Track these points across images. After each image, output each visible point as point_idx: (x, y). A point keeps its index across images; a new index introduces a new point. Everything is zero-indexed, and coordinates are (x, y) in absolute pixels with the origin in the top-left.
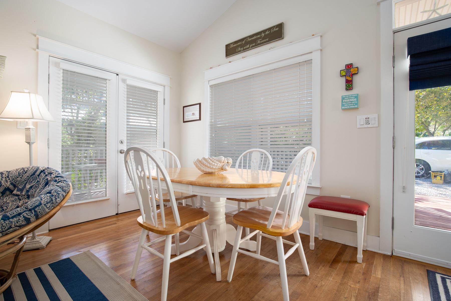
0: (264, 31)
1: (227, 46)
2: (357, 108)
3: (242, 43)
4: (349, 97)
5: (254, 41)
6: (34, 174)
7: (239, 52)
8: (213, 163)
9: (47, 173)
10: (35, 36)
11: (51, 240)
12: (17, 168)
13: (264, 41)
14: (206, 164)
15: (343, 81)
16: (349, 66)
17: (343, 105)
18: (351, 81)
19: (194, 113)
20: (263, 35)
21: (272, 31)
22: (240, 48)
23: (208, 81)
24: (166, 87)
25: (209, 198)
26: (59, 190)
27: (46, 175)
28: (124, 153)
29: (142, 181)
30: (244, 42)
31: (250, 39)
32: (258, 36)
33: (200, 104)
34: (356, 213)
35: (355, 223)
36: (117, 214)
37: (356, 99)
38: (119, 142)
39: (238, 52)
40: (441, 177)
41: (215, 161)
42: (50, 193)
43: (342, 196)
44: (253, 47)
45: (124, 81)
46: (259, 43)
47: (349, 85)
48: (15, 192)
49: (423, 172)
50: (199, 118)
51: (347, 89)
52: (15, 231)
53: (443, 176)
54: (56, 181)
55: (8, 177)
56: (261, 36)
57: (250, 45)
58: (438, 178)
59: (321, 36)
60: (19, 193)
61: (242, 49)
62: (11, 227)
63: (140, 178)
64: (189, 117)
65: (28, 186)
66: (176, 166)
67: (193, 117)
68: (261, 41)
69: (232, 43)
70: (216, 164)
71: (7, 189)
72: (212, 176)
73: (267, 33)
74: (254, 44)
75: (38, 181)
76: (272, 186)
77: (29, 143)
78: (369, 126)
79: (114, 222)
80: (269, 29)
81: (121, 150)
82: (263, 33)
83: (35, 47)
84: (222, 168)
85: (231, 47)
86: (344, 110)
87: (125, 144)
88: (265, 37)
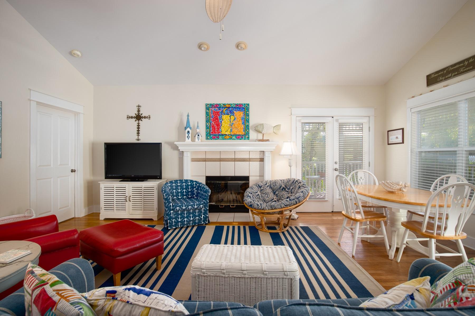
0: (468, 59)
1: (428, 77)
3: (444, 73)
5: (457, 70)
6: (293, 182)
7: (441, 81)
8: (393, 186)
9: (299, 182)
10: (290, 108)
11: (298, 217)
12: (287, 178)
13: (467, 69)
14: (388, 185)
19: (397, 137)
20: (466, 63)
22: (442, 77)
23: (410, 109)
24: (371, 117)
25: (391, 208)
26: (306, 191)
27: (298, 183)
28: (337, 170)
29: (344, 192)
30: (445, 71)
31: (452, 68)
32: (461, 65)
33: (403, 129)
36: (332, 212)
38: (334, 162)
39: (439, 81)
41: (394, 184)
42: (302, 192)
44: (455, 76)
45: (337, 120)
46: (462, 71)
48: (286, 190)
52: (292, 206)
54: (303, 187)
55: (284, 182)
56: (464, 65)
57: (452, 74)
60: (288, 190)
61: (444, 78)
62: (292, 204)
63: (343, 190)
64: (393, 140)
65: (291, 188)
66: (375, 184)
67: (396, 140)
68: (464, 69)
69: (433, 74)
70: (395, 187)
71: (284, 188)
72: (393, 194)
73: (471, 60)
74: (456, 73)
76: (423, 205)
77: (290, 166)
79: (331, 216)
80: (473, 57)
81: (336, 168)
82: (466, 62)
83: (290, 114)
84: (400, 189)
85: (432, 77)
87: (338, 164)
88: (468, 65)
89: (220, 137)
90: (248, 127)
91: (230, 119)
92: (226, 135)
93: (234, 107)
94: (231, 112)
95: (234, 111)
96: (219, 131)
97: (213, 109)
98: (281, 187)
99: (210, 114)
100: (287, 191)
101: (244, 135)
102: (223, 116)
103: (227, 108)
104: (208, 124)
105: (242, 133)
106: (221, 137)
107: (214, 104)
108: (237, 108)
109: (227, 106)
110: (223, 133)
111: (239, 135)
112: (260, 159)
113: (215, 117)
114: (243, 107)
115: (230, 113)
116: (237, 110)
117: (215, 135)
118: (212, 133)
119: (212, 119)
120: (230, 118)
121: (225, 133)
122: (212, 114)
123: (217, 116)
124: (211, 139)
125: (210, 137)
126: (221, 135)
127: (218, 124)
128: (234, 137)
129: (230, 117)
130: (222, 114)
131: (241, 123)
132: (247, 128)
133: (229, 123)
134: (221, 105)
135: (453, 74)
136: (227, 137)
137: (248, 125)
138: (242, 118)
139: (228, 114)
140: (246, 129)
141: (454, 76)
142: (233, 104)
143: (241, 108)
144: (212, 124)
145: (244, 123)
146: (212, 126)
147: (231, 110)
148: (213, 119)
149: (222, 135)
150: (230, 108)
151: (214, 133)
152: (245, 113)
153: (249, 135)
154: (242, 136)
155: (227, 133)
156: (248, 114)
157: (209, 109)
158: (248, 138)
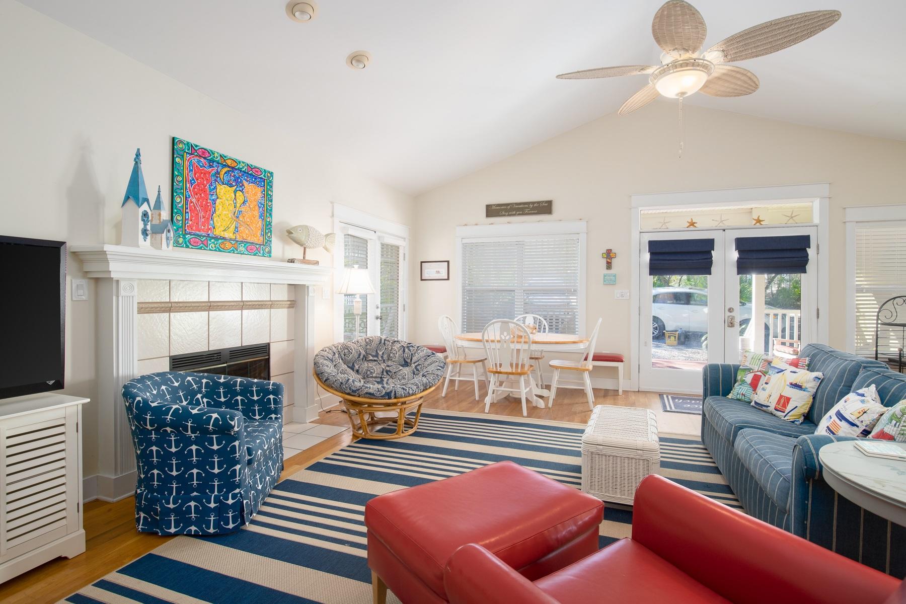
0: (533, 203)
1: (488, 206)
2: (615, 284)
3: (507, 208)
4: (609, 275)
5: (522, 209)
6: (380, 343)
7: (504, 216)
10: (332, 203)
13: (532, 212)
15: (604, 261)
16: (609, 252)
17: (604, 281)
18: (611, 263)
19: (438, 271)
20: (531, 206)
21: (541, 205)
22: (505, 212)
23: (459, 239)
24: (406, 240)
31: (517, 207)
32: (526, 206)
33: (448, 262)
34: (618, 361)
35: (617, 368)
37: (614, 278)
39: (501, 216)
40: (675, 337)
43: (604, 352)
45: (380, 238)
47: (609, 266)
49: (657, 331)
50: (447, 278)
51: (607, 269)
53: (677, 335)
56: (529, 207)
57: (516, 212)
58: (672, 338)
59: (587, 222)
61: (507, 214)
64: (430, 275)
65: (381, 353)
67: (436, 274)
68: (529, 211)
69: (494, 205)
73: (535, 205)
74: (521, 212)
75: (386, 349)
78: (624, 298)
80: (538, 203)
81: (377, 316)
82: (531, 204)
85: (493, 208)
86: (604, 284)
87: (379, 310)
88: (533, 208)
89: (211, 244)
90: (269, 226)
91: (235, 199)
92: (224, 238)
93: (243, 172)
94: (236, 180)
95: (244, 181)
96: (208, 226)
97: (195, 160)
98: (360, 355)
99: (186, 172)
100: (375, 361)
101: (262, 245)
102: (218, 188)
103: (229, 169)
104: (179, 200)
105: (258, 239)
106: (213, 243)
107: (196, 146)
108: (250, 174)
109: (229, 162)
110: (218, 232)
111: (252, 243)
112: (289, 303)
113: (198, 185)
114: (262, 176)
115: (234, 184)
116: (251, 181)
117: (198, 235)
118: (191, 227)
119: (192, 189)
120: (235, 196)
121: (223, 234)
122: (192, 174)
123: (205, 182)
124: (187, 247)
125: (184, 238)
126: (213, 238)
127: (206, 204)
128: (242, 248)
129: (235, 192)
130: (216, 180)
131: (257, 214)
132: (267, 228)
133: (232, 208)
134: (216, 155)
135: (518, 213)
136: (228, 245)
137: (270, 223)
138: (260, 203)
139: (231, 186)
140: (267, 231)
141: (519, 215)
142: (243, 163)
143: (259, 178)
144: (191, 202)
145: (262, 216)
146: (190, 207)
147: (237, 176)
148: (194, 188)
149: (216, 238)
150: (236, 169)
151: (194, 228)
152: (265, 191)
153: (270, 247)
154: (257, 246)
155: (227, 235)
156: (271, 196)
157: (183, 156)
158: (270, 252)
